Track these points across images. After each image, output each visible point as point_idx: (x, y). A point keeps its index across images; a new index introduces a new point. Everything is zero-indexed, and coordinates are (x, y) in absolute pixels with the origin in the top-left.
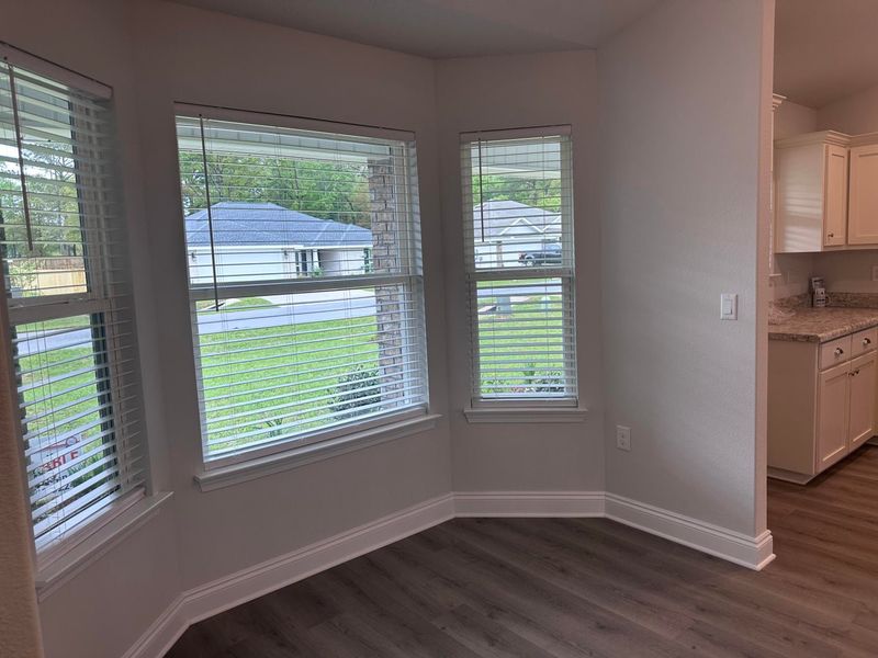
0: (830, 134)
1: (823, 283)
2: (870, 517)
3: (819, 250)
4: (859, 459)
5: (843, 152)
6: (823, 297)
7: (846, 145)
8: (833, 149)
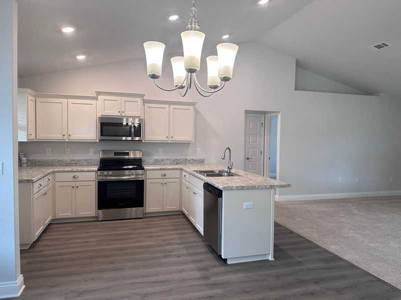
0: (29, 90)
1: (25, 155)
2: (58, 253)
3: (26, 141)
4: (48, 230)
5: (33, 99)
6: (25, 162)
7: (34, 96)
8: (30, 97)
